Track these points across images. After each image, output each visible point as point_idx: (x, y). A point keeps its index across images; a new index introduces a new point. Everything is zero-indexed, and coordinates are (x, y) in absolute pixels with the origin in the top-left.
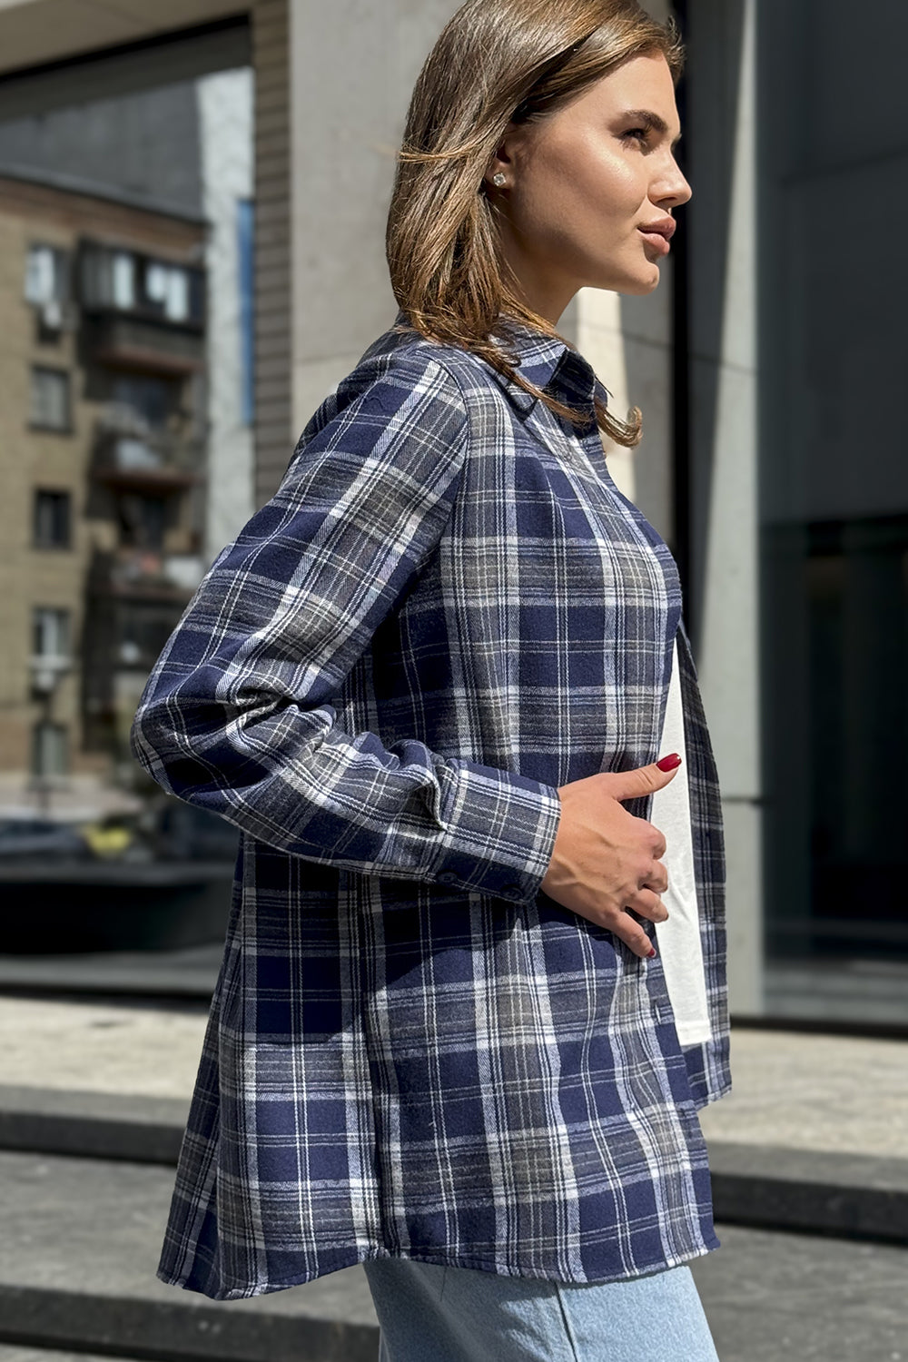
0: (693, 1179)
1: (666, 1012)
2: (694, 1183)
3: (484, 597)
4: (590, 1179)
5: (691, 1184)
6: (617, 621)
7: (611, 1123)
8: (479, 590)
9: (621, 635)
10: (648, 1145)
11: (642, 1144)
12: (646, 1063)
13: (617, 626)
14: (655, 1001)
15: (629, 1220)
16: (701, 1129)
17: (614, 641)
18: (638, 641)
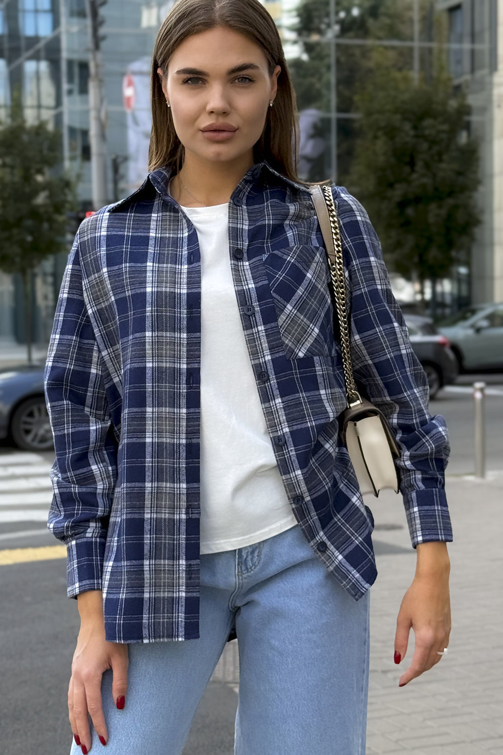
0: (185, 601)
1: (195, 512)
2: (185, 603)
3: (104, 302)
4: (114, 590)
5: (184, 604)
6: (152, 299)
7: (132, 564)
8: (101, 299)
9: (154, 305)
10: (148, 580)
11: (145, 579)
12: (173, 537)
13: (152, 301)
14: (190, 505)
15: (123, 615)
16: (200, 576)
17: (151, 309)
18: (164, 309)
